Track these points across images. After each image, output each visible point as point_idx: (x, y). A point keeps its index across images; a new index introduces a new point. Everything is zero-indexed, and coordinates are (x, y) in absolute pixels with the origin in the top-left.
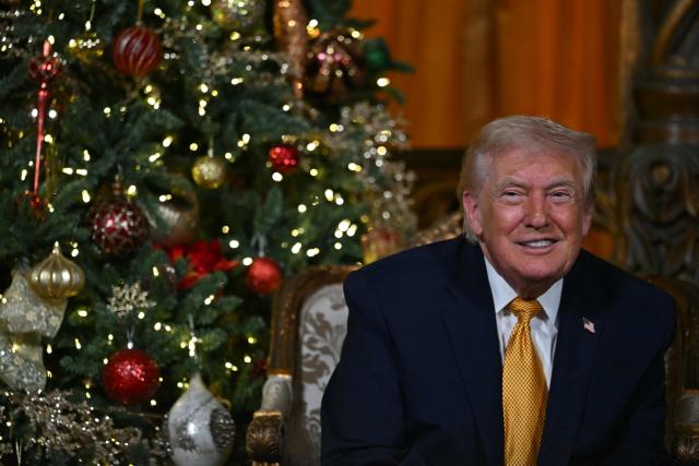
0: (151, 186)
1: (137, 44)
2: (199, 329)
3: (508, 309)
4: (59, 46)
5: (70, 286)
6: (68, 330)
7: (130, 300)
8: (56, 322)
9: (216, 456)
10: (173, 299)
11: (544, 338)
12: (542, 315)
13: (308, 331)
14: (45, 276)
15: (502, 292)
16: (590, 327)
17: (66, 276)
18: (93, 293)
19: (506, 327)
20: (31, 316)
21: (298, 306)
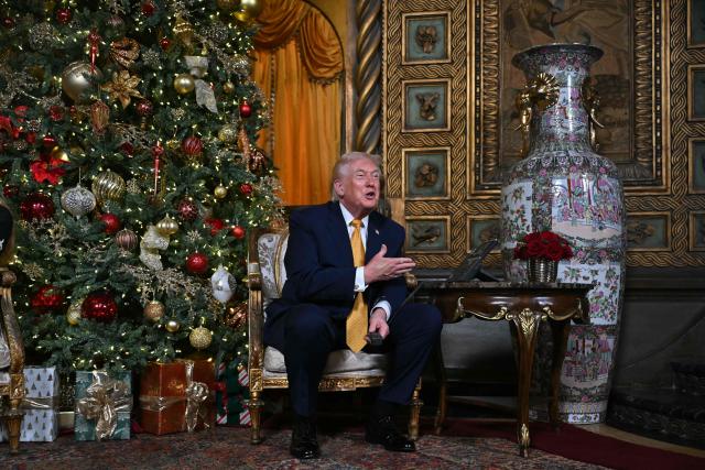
0: (197, 197)
1: (194, 143)
2: (222, 248)
3: (350, 224)
4: (163, 144)
5: (173, 230)
6: (171, 248)
7: (194, 236)
8: (167, 244)
9: (230, 294)
10: (210, 237)
11: (364, 233)
12: (362, 226)
13: (261, 249)
14: (164, 225)
15: (348, 217)
16: (377, 232)
17: (172, 225)
18: (182, 230)
19: (351, 230)
20: (157, 241)
21: (257, 239)
